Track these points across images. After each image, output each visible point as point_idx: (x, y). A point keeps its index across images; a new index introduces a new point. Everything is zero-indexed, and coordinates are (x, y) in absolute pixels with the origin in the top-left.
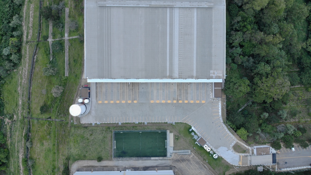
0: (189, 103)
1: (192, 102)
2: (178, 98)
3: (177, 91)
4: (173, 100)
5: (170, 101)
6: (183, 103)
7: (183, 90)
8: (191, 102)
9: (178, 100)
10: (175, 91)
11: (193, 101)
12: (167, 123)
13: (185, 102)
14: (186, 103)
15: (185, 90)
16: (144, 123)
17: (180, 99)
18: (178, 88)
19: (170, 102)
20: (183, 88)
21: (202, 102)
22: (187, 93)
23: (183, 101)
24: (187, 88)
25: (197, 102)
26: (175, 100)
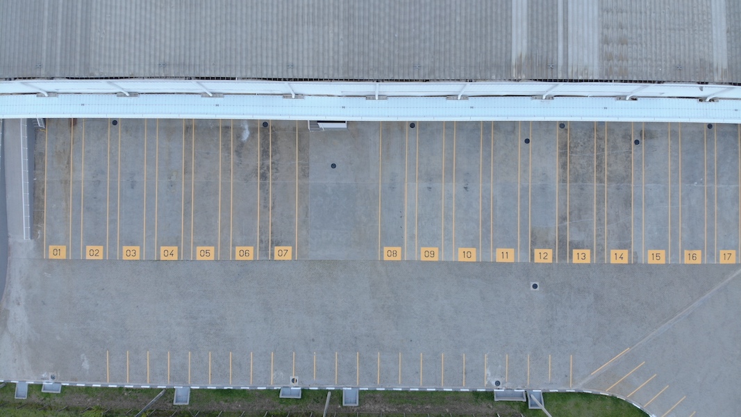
0: (635, 267)
1: (655, 257)
2: (562, 230)
3: (556, 186)
4: (534, 244)
5: (511, 251)
6: (601, 265)
7: (600, 180)
8: (650, 261)
9: (564, 248)
10: (543, 189)
11: (662, 253)
12: (489, 395)
13: (613, 261)
14: (620, 267)
15: (609, 179)
16: (338, 394)
17: (576, 238)
18: (564, 166)
19: (511, 259)
20: (600, 166)
21: (722, 261)
22: (627, 202)
23: (600, 252)
24: (628, 168)
25: (687, 261)
26: (546, 244)
